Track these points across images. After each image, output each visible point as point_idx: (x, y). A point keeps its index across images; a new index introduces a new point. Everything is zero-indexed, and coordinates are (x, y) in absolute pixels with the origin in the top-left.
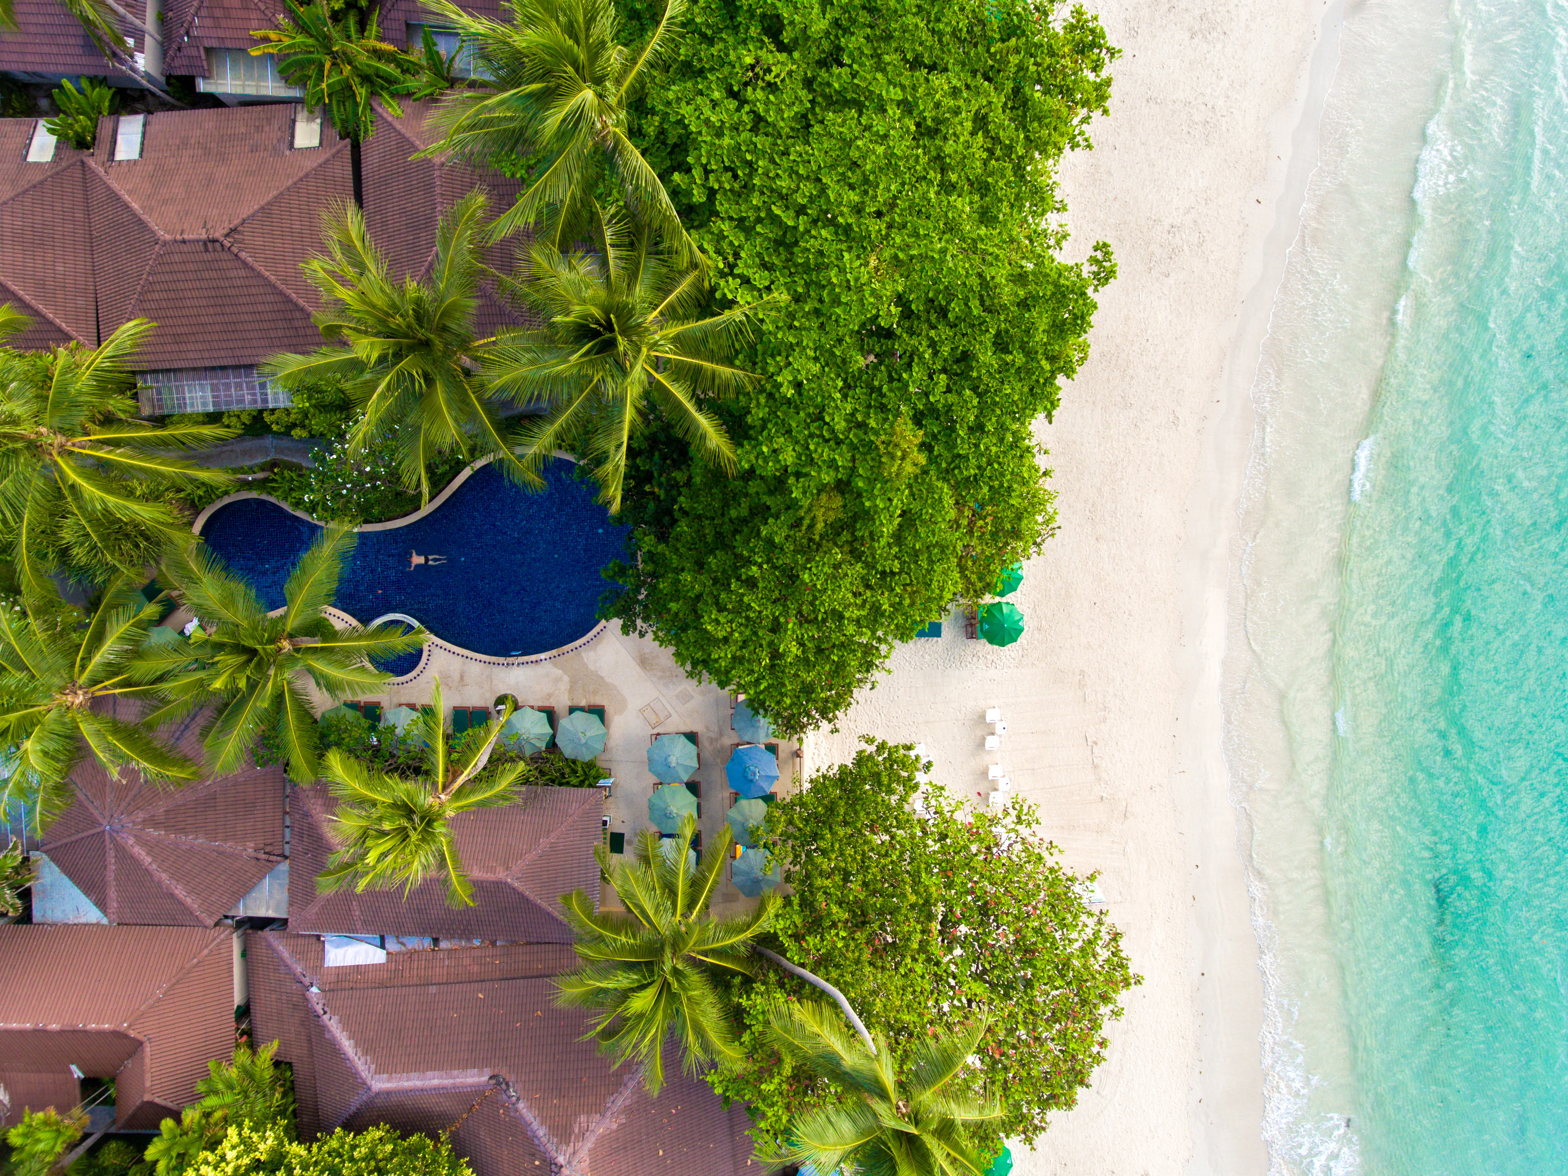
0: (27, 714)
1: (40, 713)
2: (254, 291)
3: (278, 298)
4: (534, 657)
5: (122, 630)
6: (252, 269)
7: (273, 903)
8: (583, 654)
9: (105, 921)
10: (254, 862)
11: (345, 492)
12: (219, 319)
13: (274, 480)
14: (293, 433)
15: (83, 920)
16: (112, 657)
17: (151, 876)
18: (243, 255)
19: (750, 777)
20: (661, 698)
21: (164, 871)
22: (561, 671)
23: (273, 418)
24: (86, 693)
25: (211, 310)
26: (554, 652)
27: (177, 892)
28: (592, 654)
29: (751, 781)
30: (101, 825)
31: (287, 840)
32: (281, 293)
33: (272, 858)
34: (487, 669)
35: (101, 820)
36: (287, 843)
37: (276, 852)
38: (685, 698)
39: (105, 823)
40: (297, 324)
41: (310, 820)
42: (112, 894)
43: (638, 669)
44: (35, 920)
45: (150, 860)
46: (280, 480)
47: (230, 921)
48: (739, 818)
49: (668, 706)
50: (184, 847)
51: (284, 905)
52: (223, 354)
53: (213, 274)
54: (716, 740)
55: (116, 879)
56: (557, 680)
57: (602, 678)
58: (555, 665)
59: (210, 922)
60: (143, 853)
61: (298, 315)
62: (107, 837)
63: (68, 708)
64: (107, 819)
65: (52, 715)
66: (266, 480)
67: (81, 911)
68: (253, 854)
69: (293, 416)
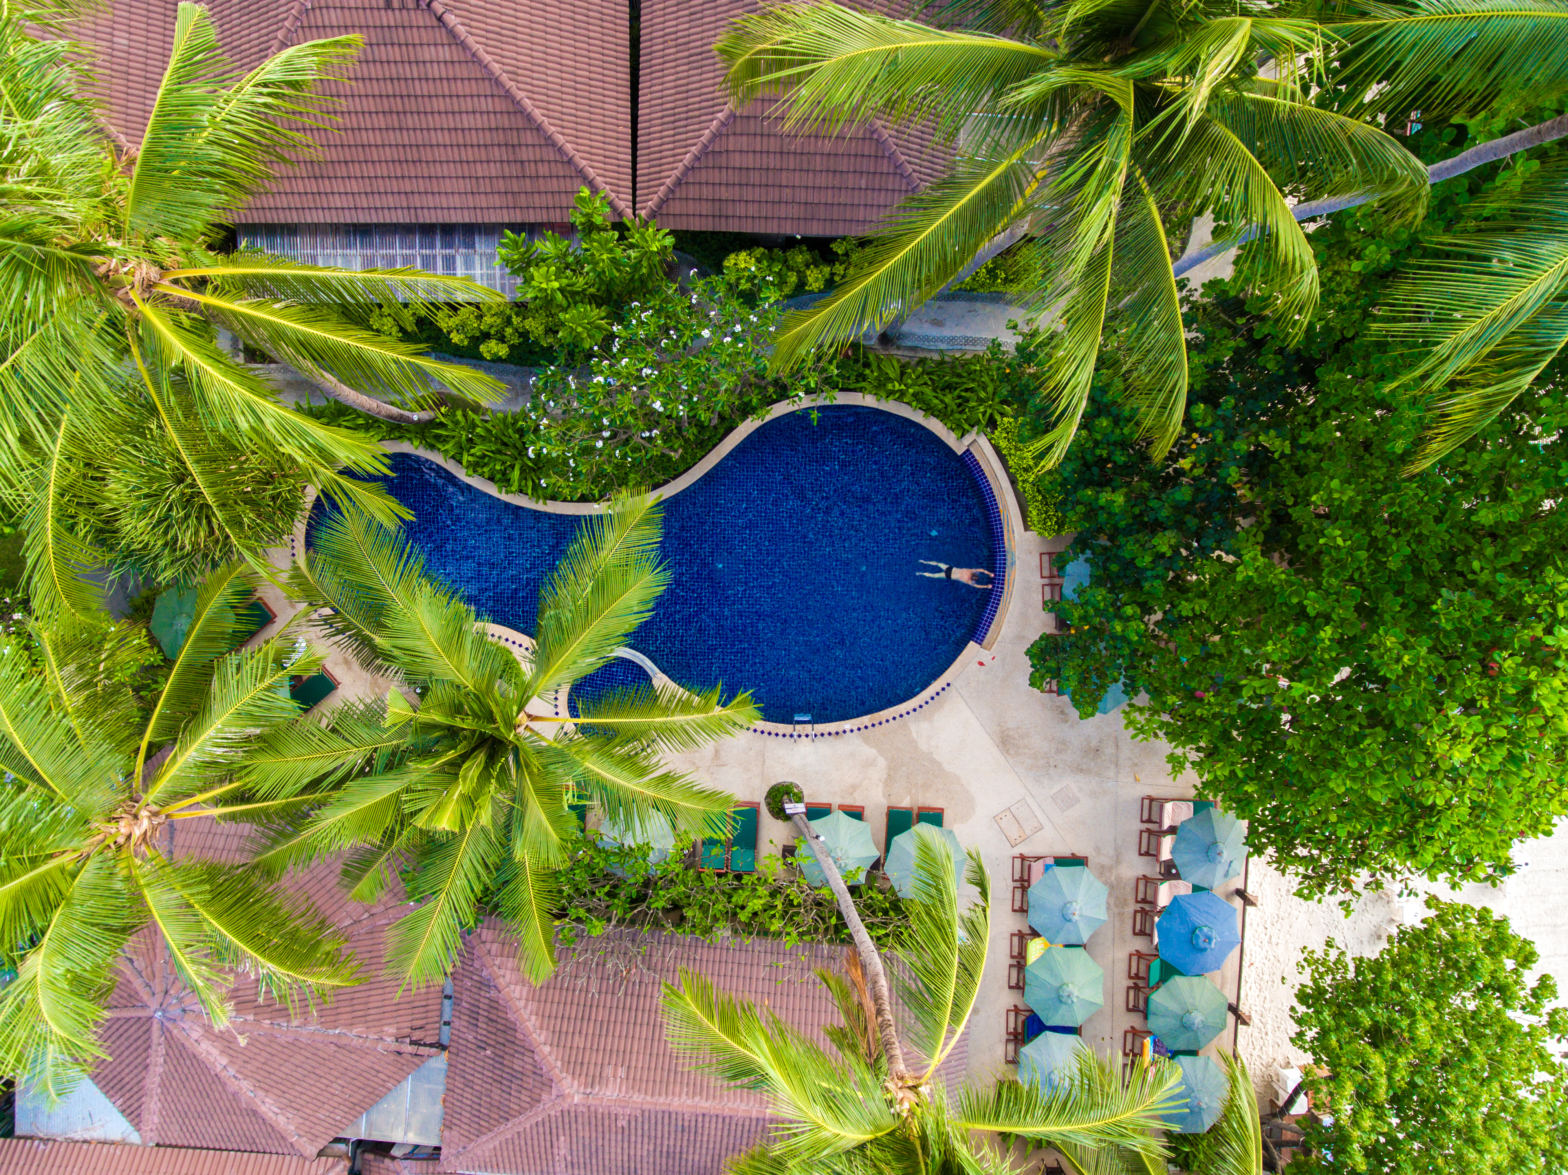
0: (34, 881)
1: (62, 870)
2: (460, 88)
3: (500, 105)
4: (832, 727)
5: (247, 699)
6: (463, 45)
7: (416, 1121)
8: (913, 727)
9: (135, 1138)
10: (392, 1057)
11: (600, 444)
12: (393, 137)
13: (442, 425)
14: (482, 348)
15: (97, 1134)
16: (220, 751)
17: (224, 1085)
18: (451, 19)
19: (1202, 945)
20: (1029, 800)
21: (246, 1077)
22: (874, 751)
23: (454, 322)
24: (156, 814)
25: (381, 121)
26: (866, 720)
27: (263, 1109)
28: (924, 726)
29: (1203, 950)
30: (145, 1006)
31: (446, 1018)
32: (508, 96)
33: (423, 1050)
34: (760, 742)
35: (145, 998)
36: (447, 1023)
37: (428, 1041)
38: (1066, 801)
39: (154, 1004)
40: (525, 154)
41: (493, 993)
42: (153, 1105)
43: (996, 752)
44: (18, 1131)
45: (224, 1061)
46: (450, 425)
47: (342, 1147)
48: (1173, 1007)
49: (1038, 812)
50: (282, 1040)
51: (435, 1126)
52: (391, 201)
53: (395, 53)
54: (1110, 869)
55: (162, 1085)
56: (870, 764)
57: (939, 764)
58: (866, 740)
59: (311, 1150)
60: (215, 1052)
61: (529, 137)
62: (156, 1028)
63: (119, 847)
64: (159, 997)
65: (86, 875)
66: (432, 423)
67: (95, 1119)
68: (395, 1046)
69: (488, 320)
